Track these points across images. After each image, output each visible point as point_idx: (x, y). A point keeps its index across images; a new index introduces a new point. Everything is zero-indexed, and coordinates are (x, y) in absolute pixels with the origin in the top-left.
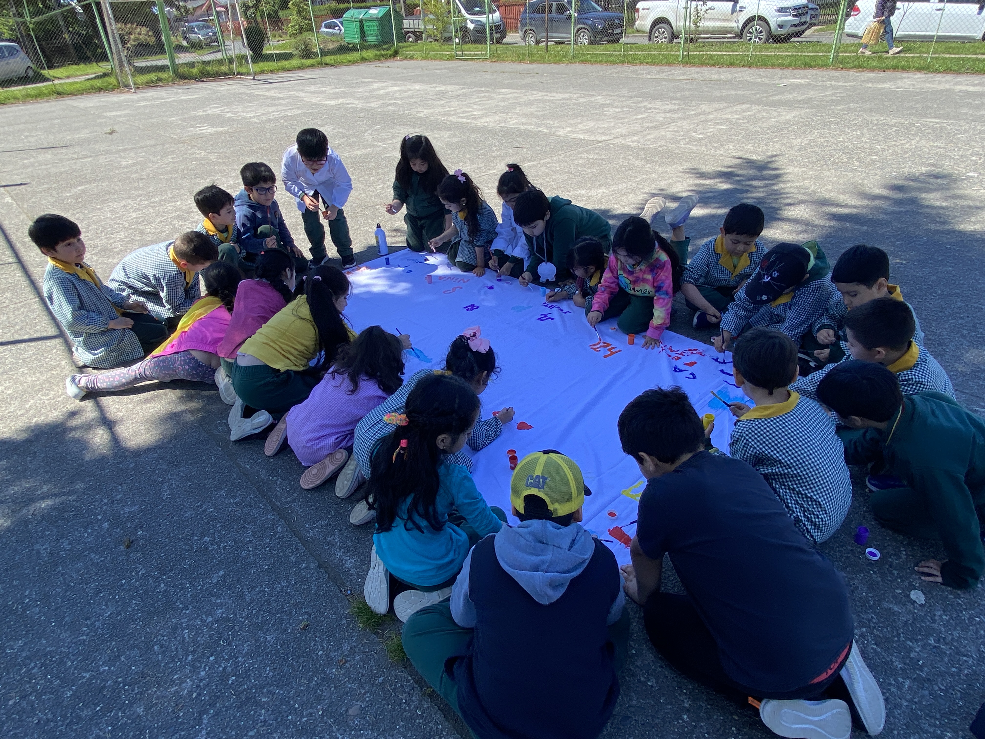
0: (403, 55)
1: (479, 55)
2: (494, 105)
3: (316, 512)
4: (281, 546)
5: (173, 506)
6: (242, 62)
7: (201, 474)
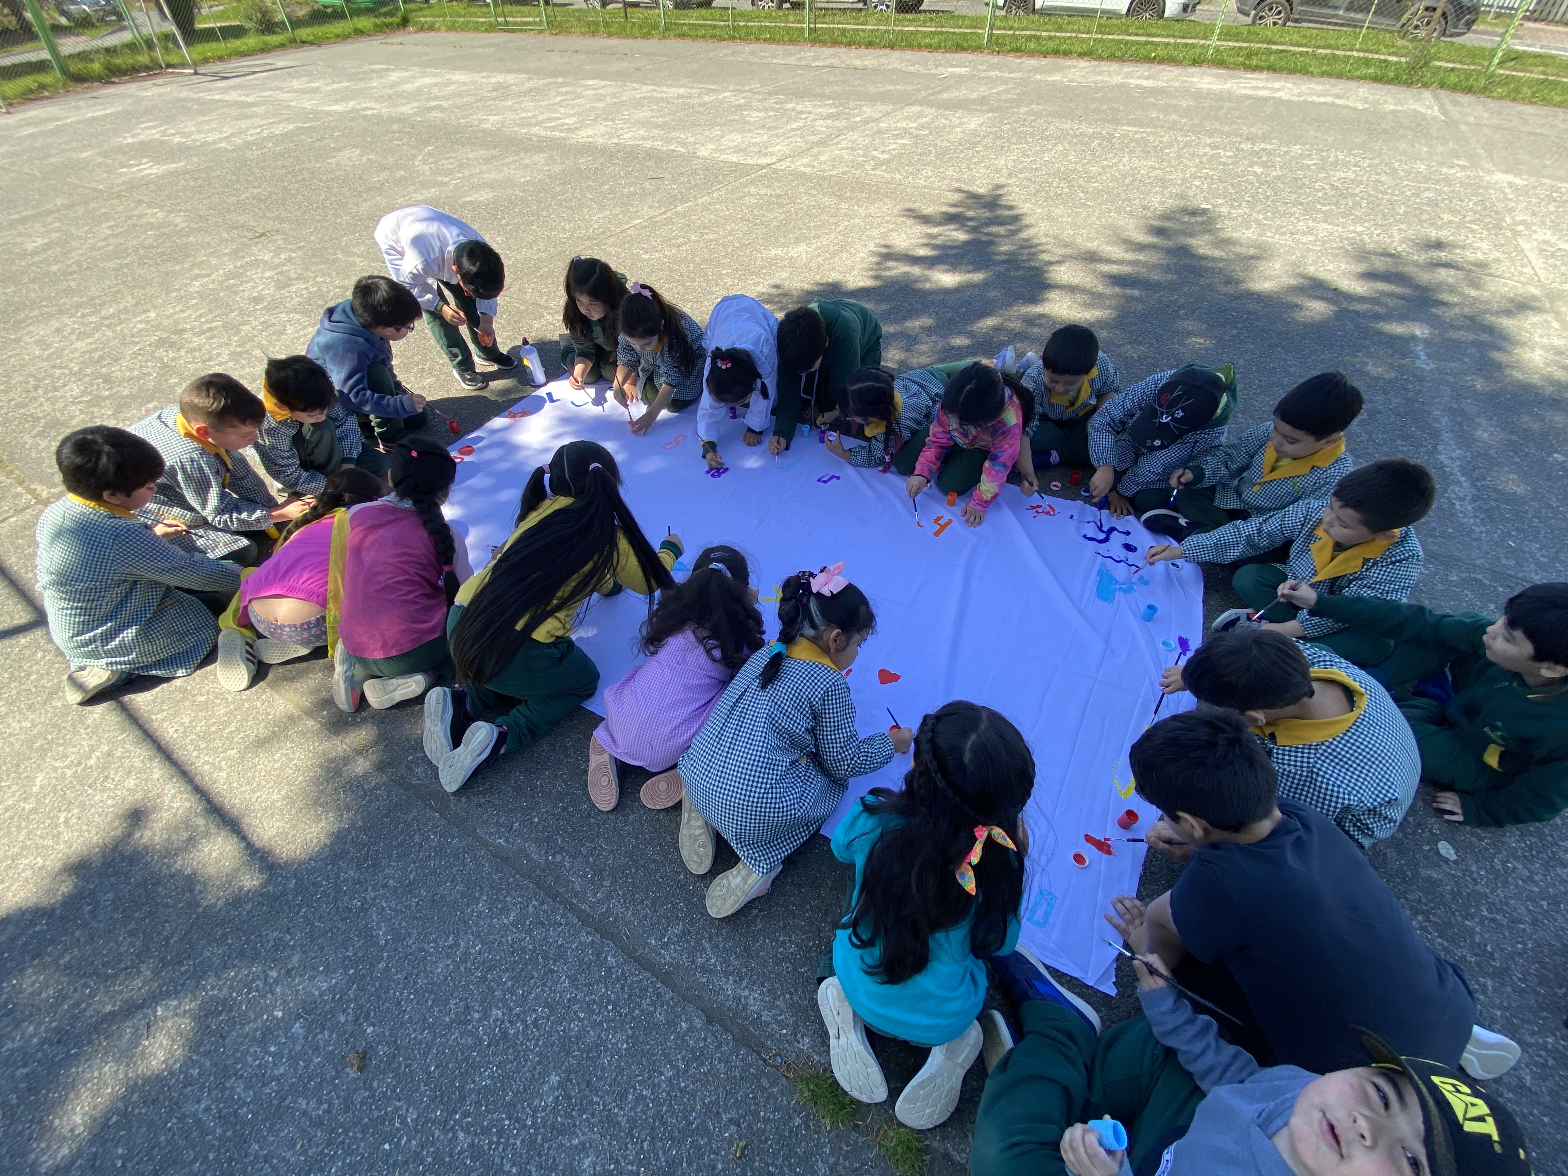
0: (416, 23)
1: (529, 24)
2: (588, 106)
3: (655, 911)
4: (630, 996)
5: (406, 957)
6: (171, 45)
7: (425, 875)
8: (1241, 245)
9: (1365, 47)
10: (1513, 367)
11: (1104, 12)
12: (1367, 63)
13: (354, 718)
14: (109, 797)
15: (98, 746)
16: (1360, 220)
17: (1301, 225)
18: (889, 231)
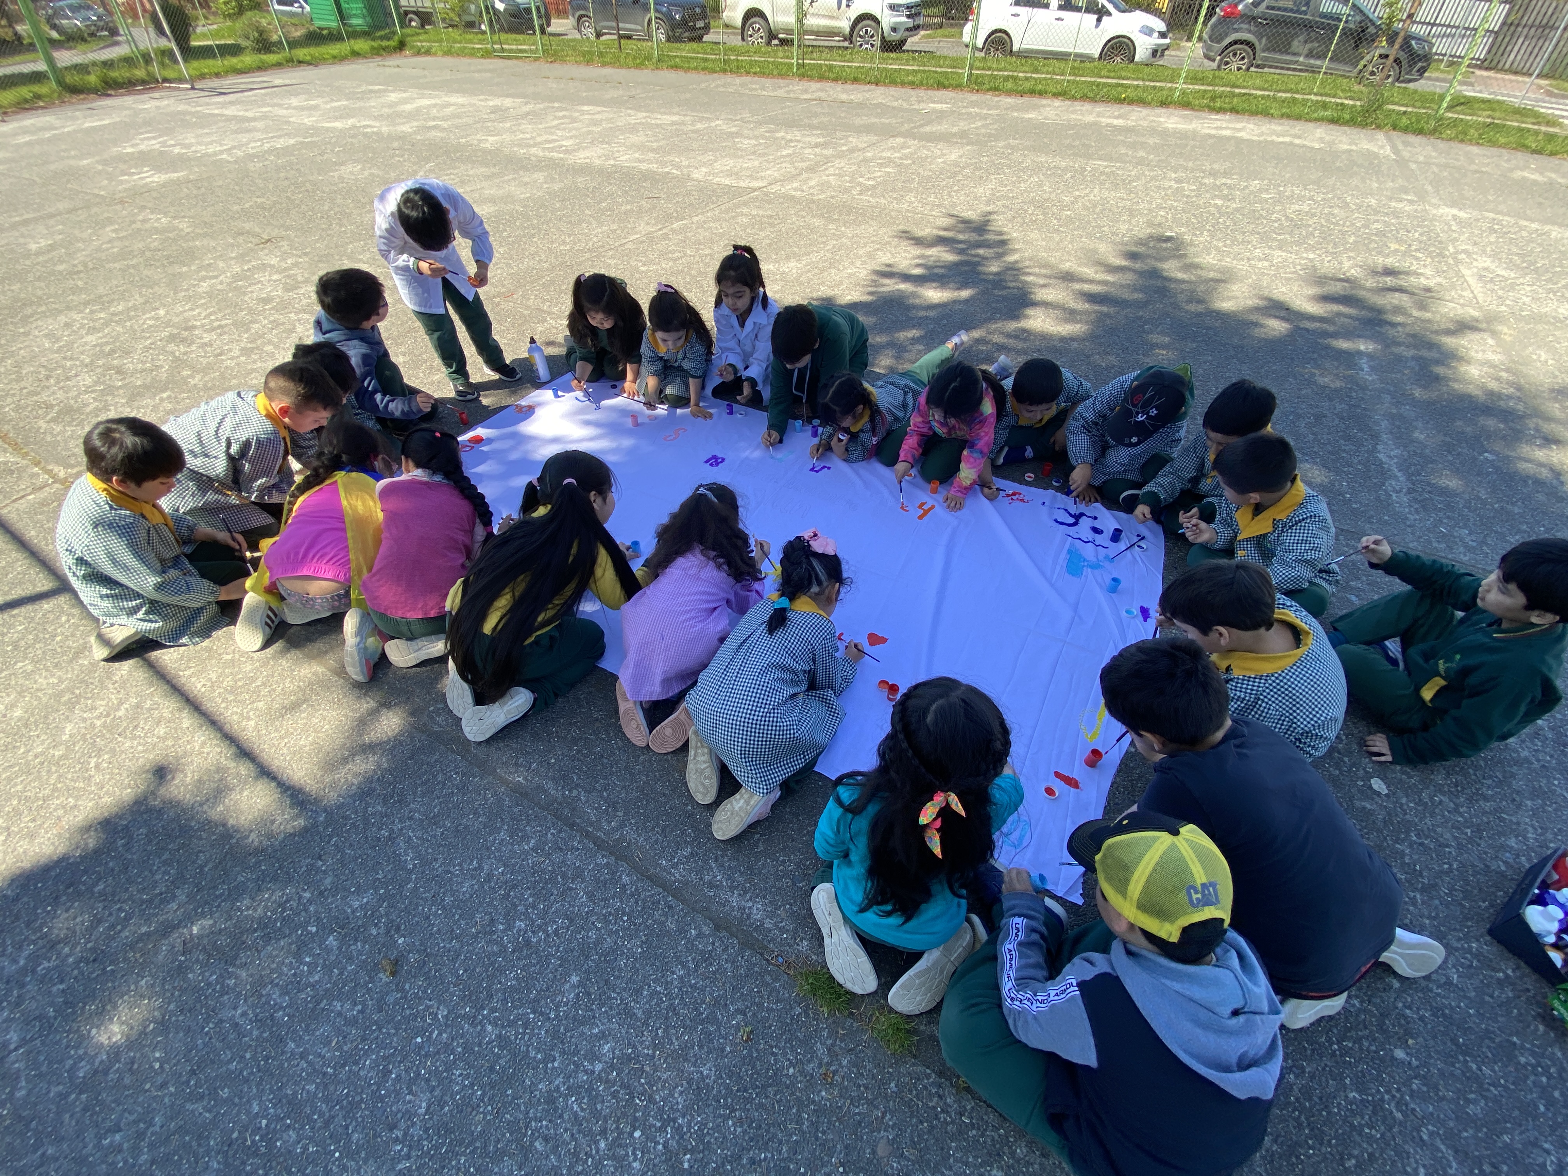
0: (413, 47)
1: (525, 51)
2: (585, 129)
3: (665, 836)
4: (643, 908)
5: (433, 878)
6: (167, 61)
7: (448, 809)
8: (1202, 269)
9: (1322, 91)
11: (1077, 55)
12: (1325, 106)
14: (139, 744)
15: (127, 699)
16: (1312, 248)
17: (1258, 252)
18: (875, 251)
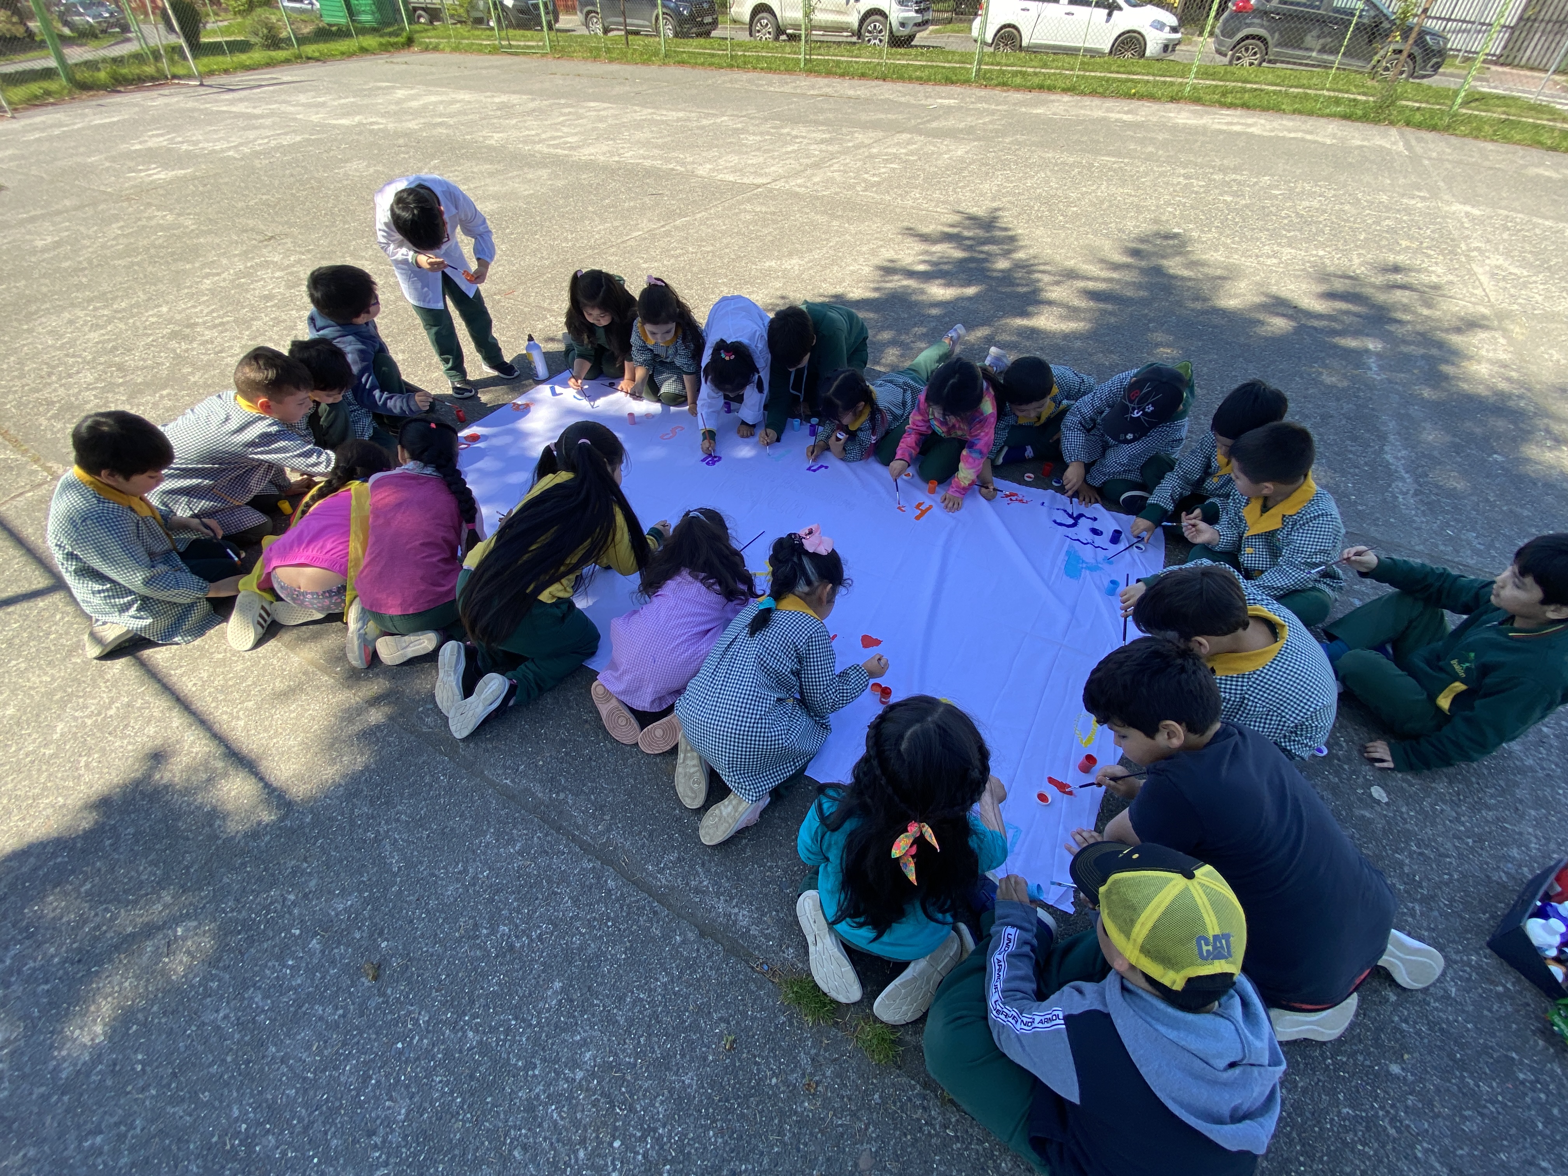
0: (421, 44)
1: (533, 47)
2: (590, 126)
3: (653, 841)
4: (628, 914)
5: (418, 881)
6: (176, 57)
7: (436, 811)
8: (1209, 266)
9: (1335, 87)
10: (1459, 379)
11: (1086, 50)
12: (1337, 102)
13: (366, 674)
14: (129, 743)
15: (118, 698)
16: (1323, 245)
17: (1267, 249)
18: (878, 247)
